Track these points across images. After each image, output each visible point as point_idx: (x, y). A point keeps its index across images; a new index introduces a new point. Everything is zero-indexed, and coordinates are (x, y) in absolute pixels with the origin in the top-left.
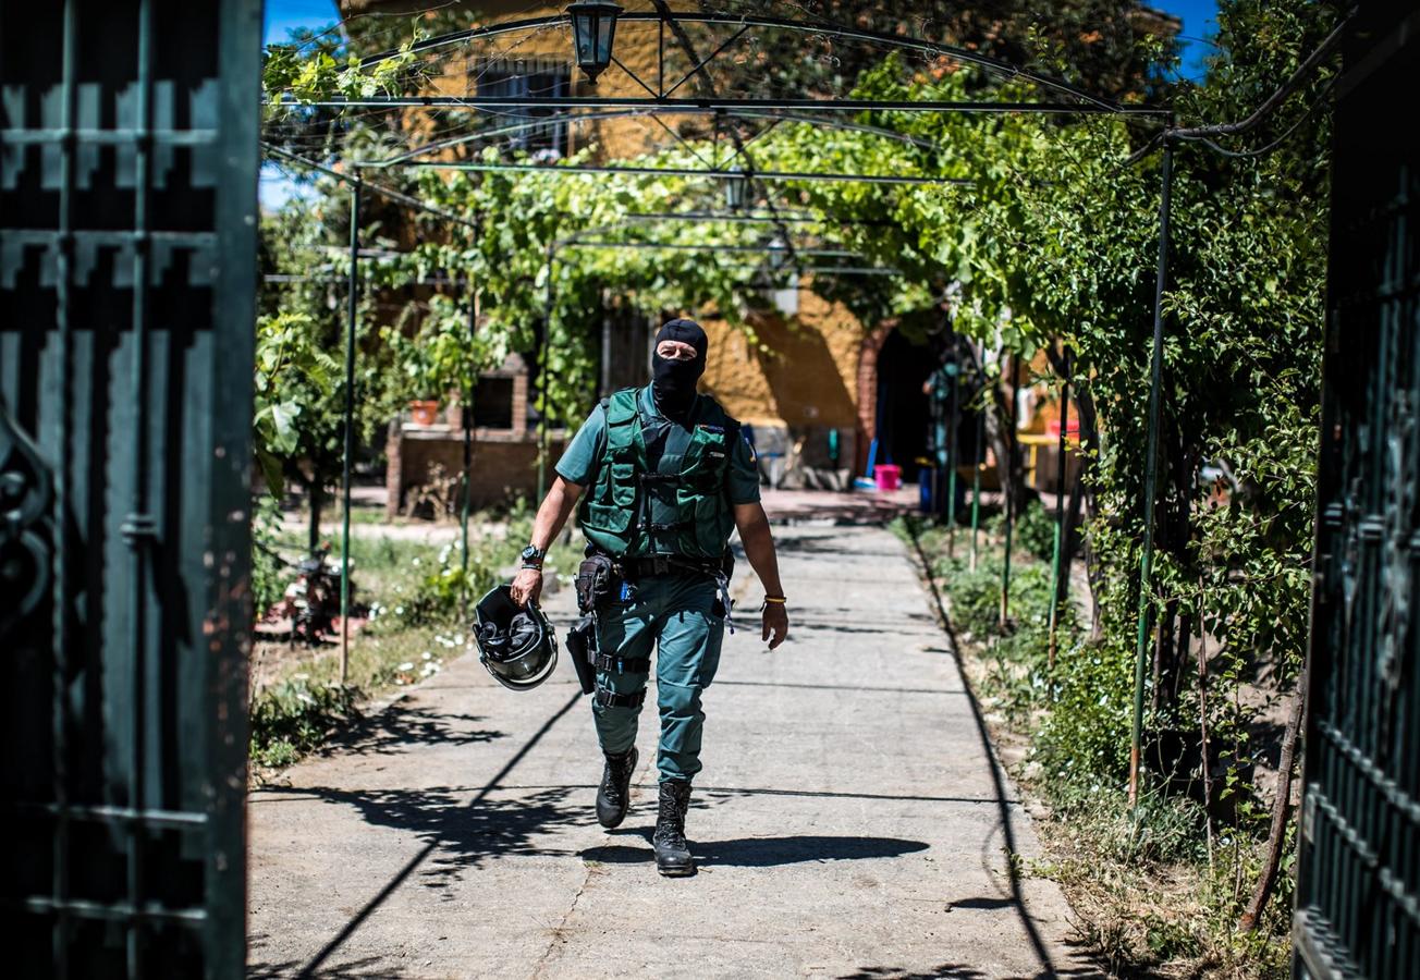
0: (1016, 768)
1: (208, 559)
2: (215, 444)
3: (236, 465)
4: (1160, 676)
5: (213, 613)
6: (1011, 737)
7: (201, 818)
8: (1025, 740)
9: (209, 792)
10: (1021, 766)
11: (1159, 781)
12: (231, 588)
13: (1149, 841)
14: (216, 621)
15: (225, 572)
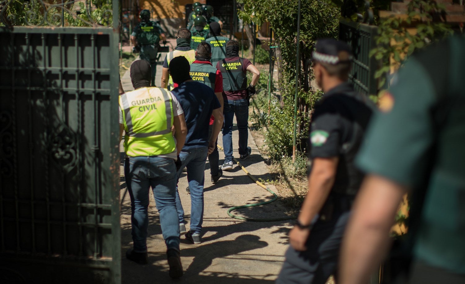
0: (261, 147)
1: (111, 155)
2: (111, 132)
3: (116, 136)
4: (300, 123)
5: (112, 165)
6: (258, 135)
7: (110, 205)
8: (262, 136)
9: (112, 200)
10: (262, 147)
11: (301, 154)
12: (116, 160)
13: (299, 171)
14: (113, 167)
15: (114, 157)
